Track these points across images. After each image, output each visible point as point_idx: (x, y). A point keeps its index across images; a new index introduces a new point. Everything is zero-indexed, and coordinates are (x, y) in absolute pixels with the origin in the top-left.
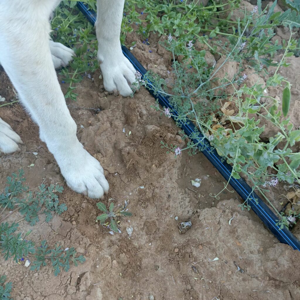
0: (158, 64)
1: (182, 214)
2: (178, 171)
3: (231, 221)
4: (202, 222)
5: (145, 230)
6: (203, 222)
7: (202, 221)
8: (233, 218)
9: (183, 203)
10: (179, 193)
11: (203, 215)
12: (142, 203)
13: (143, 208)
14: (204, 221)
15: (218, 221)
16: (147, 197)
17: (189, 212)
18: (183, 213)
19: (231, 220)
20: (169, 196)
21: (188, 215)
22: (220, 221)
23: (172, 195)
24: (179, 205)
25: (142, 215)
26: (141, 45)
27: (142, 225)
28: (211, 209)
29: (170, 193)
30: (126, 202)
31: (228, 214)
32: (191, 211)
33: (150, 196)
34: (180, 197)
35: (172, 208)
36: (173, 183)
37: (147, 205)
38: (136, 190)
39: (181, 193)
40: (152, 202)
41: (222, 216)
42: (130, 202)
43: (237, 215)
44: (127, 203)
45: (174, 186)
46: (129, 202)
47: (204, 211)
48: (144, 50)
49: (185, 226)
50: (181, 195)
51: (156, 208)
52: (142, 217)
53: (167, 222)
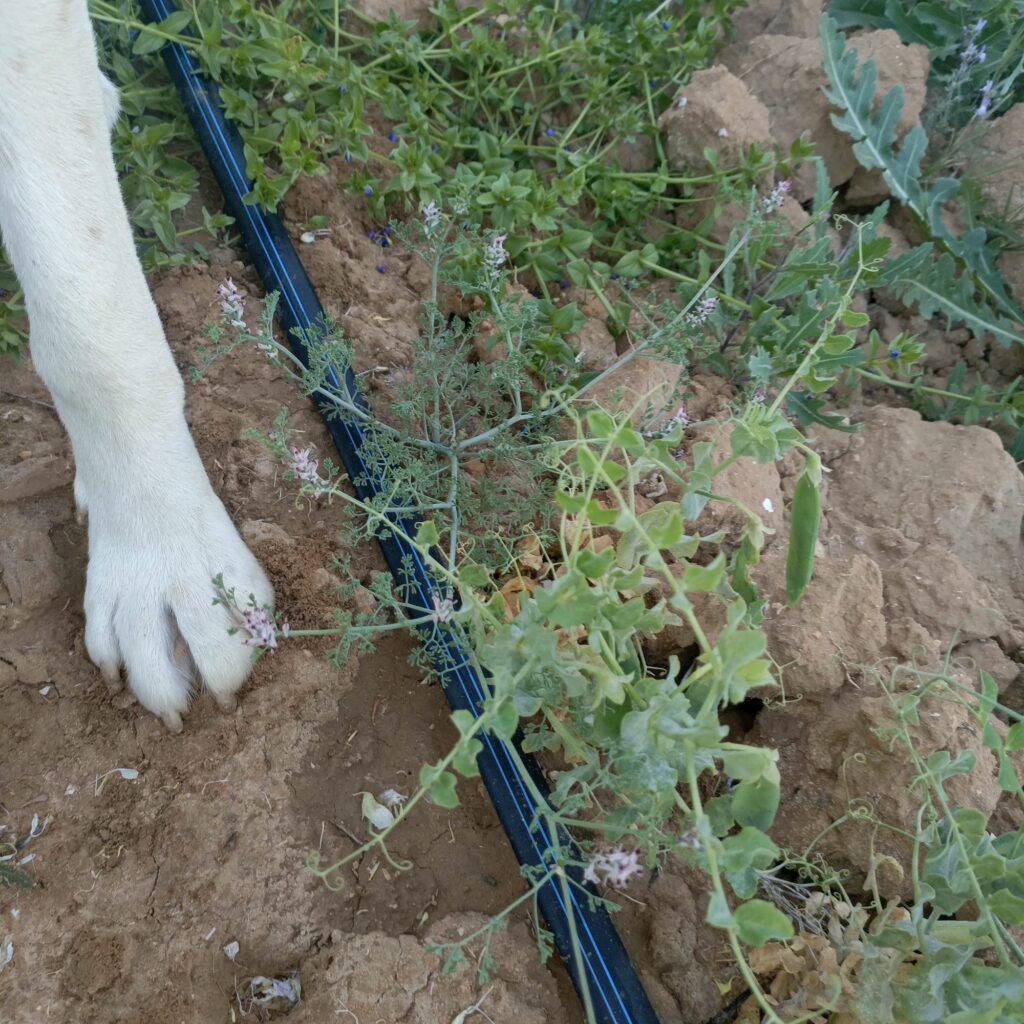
0: (389, 315)
1: (263, 938)
2: (316, 737)
3: (467, 1017)
4: (333, 996)
5: (63, 970)
6: (338, 994)
7: (335, 987)
8: (476, 1007)
9: (282, 883)
10: (285, 834)
11: (347, 963)
12: (104, 842)
13: (97, 868)
14: (344, 992)
15: (406, 1004)
16: (134, 822)
17: (297, 932)
18: (269, 930)
19: (465, 1013)
20: (233, 838)
21: (292, 946)
22: (417, 1008)
23: (246, 840)
24: (260, 892)
25: (79, 899)
26: (350, 238)
27: (62, 947)
28: (393, 942)
29: (242, 825)
30: (35, 823)
31: (459, 983)
32: (309, 929)
33: (147, 820)
34: (279, 857)
35: (220, 898)
36: (275, 783)
37: (122, 858)
38: (100, 781)
39: (291, 839)
40: (144, 847)
41: (433, 984)
42: (51, 829)
43: (496, 998)
44: (40, 826)
45: (274, 802)
46: (50, 825)
47: (358, 942)
48: (359, 257)
49: (268, 998)
50: (288, 845)
51: (151, 881)
52: (78, 905)
53: (173, 955)
